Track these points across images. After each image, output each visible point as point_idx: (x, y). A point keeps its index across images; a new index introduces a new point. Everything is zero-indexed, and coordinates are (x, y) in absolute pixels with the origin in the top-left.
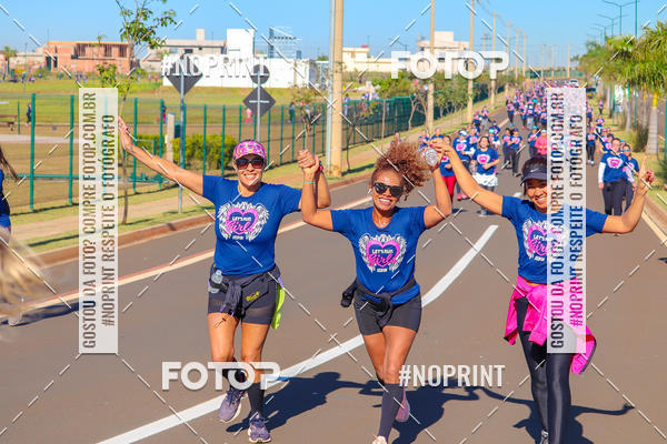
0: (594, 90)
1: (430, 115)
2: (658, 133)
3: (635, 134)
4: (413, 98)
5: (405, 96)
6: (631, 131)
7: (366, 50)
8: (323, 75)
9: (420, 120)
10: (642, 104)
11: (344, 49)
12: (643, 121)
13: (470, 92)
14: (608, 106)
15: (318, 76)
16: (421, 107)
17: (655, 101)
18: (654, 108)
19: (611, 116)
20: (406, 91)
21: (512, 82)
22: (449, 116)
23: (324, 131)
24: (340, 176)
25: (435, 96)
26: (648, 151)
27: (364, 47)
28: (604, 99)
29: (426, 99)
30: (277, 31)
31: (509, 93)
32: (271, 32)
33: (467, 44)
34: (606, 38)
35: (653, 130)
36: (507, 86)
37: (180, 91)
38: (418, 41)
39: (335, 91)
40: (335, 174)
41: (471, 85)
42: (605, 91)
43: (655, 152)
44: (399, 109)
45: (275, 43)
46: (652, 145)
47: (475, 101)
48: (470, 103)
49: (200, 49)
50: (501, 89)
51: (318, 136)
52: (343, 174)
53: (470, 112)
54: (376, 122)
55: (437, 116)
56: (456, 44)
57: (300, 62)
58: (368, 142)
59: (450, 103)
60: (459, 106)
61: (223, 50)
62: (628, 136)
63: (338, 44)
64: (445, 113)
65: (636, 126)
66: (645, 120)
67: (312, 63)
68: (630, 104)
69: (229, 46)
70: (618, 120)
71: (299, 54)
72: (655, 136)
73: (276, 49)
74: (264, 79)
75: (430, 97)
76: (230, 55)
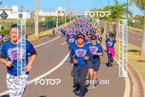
0: (92, 20)
1: (57, 25)
2: (106, 30)
3: (101, 30)
4: (54, 21)
5: (52, 21)
6: (100, 29)
7: (43, 11)
8: (33, 16)
9: (55, 26)
10: (103, 23)
11: (39, 10)
12: (103, 27)
13: (66, 20)
14: (95, 23)
15: (32, 16)
16: (55, 23)
17: (105, 23)
18: (105, 24)
19: (96, 26)
20: (52, 20)
21: (74, 18)
22: (61, 25)
23: (34, 28)
24: (38, 38)
25: (58, 21)
26: (104, 33)
27: (42, 10)
28: (94, 22)
29: (56, 22)
30: (23, 6)
31: (74, 20)
32: (22, 6)
33: (64, 10)
34: (95, 9)
35: (105, 29)
36: (73, 19)
37: (3, 19)
38: (54, 9)
39: (37, 20)
40: (37, 38)
41: (66, 19)
42: (94, 20)
43: (105, 33)
44: (50, 24)
45: (23, 9)
46: (105, 32)
47: (67, 22)
48: (66, 23)
49: (6, 10)
50: (72, 20)
51: (33, 29)
52: (39, 38)
53: (66, 25)
54: (45, 26)
55: (58, 25)
56: (62, 10)
57: (28, 13)
58: (44, 31)
59: (61, 23)
60: (63, 23)
61: (11, 10)
62: (99, 30)
63: (37, 9)
64: (60, 25)
65: (101, 28)
66: (103, 26)
67: (31, 13)
68: (100, 23)
69: (13, 9)
70: (97, 26)
71: (28, 11)
72: (105, 30)
73: (23, 10)
74: (22, 17)
75: (57, 21)
76: (13, 11)
